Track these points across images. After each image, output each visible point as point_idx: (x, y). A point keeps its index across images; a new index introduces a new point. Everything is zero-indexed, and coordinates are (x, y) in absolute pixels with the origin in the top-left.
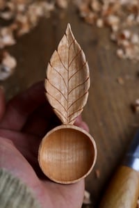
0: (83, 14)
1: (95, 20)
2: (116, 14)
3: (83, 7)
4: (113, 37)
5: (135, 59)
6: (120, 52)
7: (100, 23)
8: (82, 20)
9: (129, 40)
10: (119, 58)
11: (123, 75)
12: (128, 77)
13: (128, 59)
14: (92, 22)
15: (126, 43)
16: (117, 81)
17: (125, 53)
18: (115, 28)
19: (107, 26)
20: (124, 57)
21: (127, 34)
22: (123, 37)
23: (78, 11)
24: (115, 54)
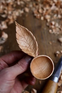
0: (36, 15)
1: (40, 17)
2: (49, 14)
3: (35, 12)
4: (48, 24)
5: (56, 34)
6: (50, 31)
7: (42, 18)
8: (35, 17)
9: (54, 25)
10: (50, 33)
11: (51, 41)
12: (53, 41)
13: (54, 34)
14: (39, 18)
15: (53, 27)
16: (49, 43)
17: (52, 31)
18: (49, 20)
19: (45, 19)
20: (52, 33)
21: (53, 23)
22: (52, 24)
23: (33, 13)
24: (48, 31)
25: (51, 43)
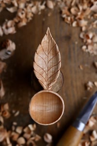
0: (64, 16)
4: (81, 36)
6: (84, 47)
9: (92, 39)
10: (83, 51)
11: (83, 63)
12: (86, 65)
13: (89, 53)
15: (89, 41)
16: (79, 67)
17: (87, 48)
18: (84, 29)
20: (87, 51)
22: (88, 37)
23: (61, 12)
25: (81, 68)
